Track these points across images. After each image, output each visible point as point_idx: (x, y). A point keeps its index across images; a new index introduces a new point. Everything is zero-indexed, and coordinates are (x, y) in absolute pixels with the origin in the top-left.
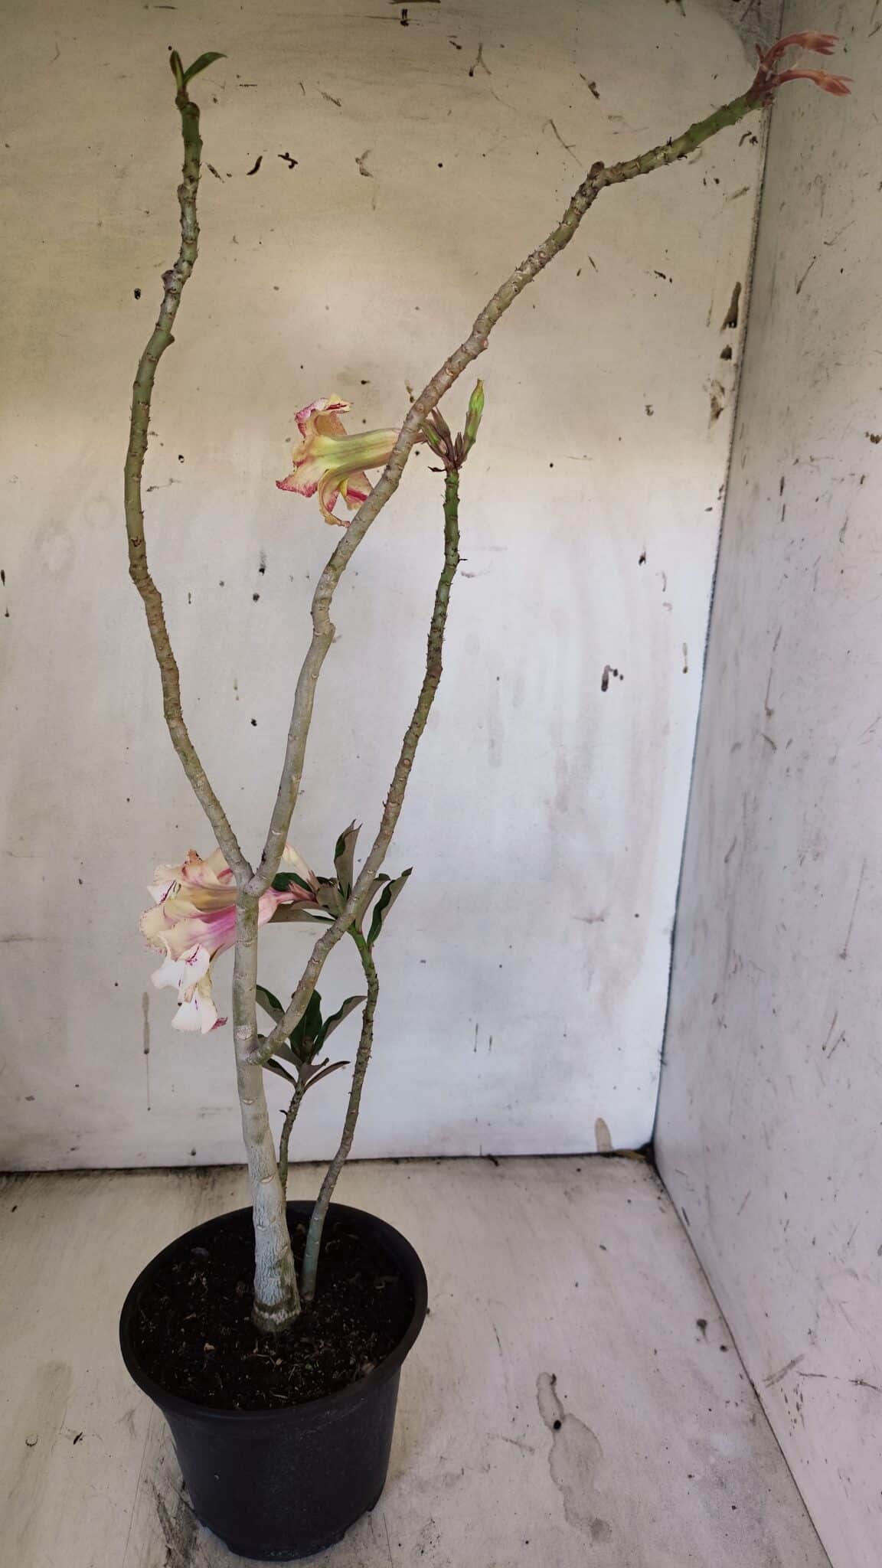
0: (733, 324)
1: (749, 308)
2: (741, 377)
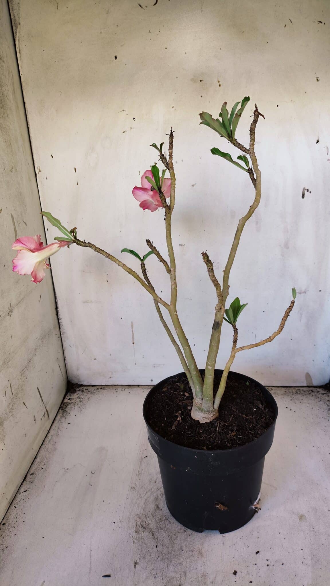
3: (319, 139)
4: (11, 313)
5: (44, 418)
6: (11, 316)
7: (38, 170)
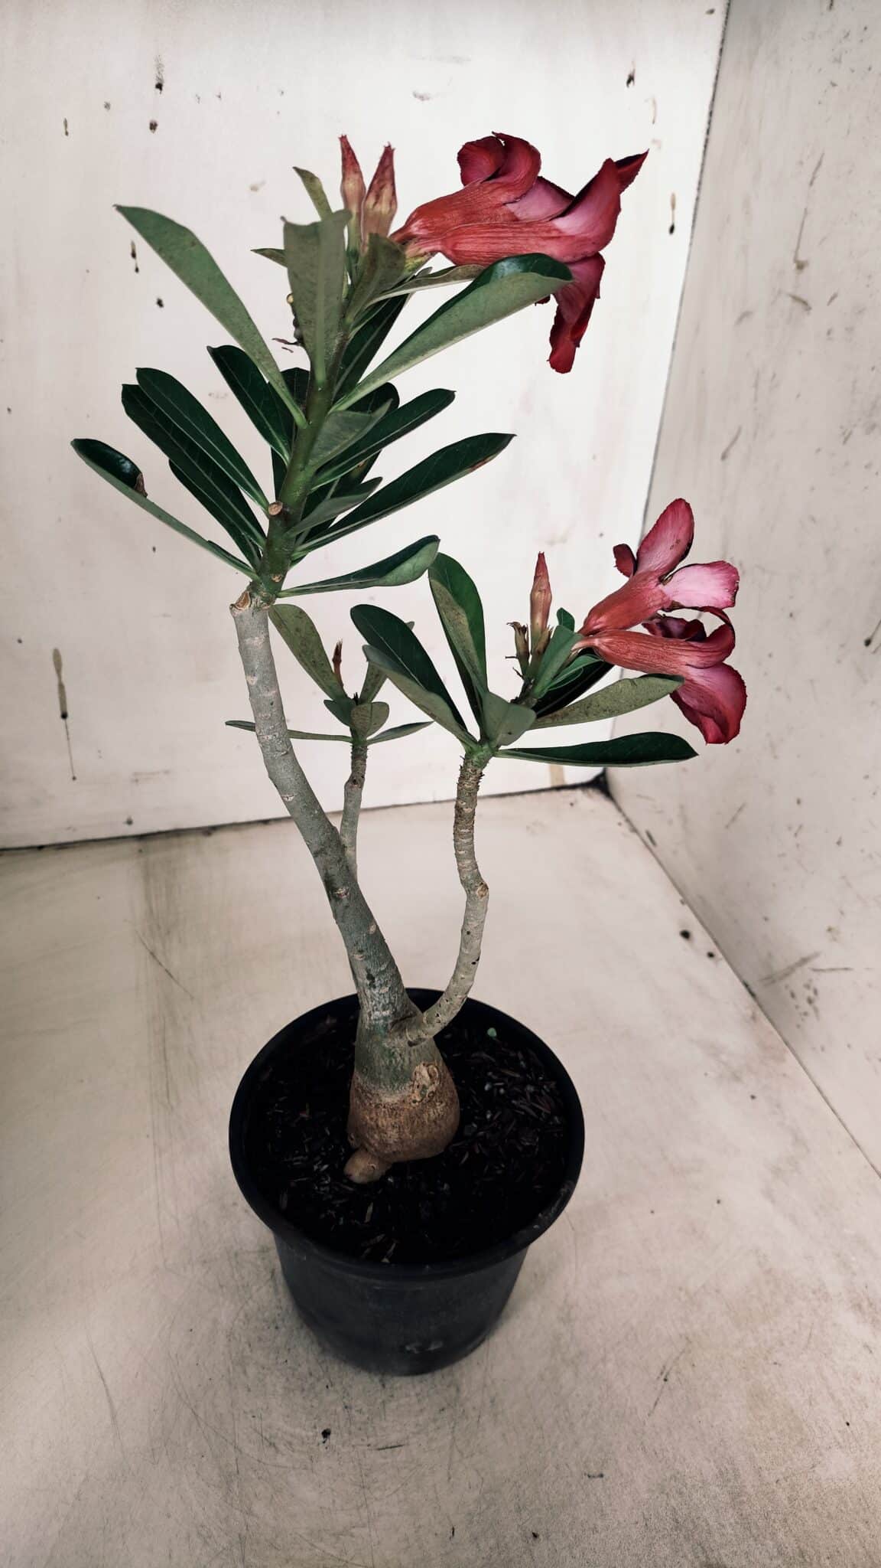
3: (634, 71)
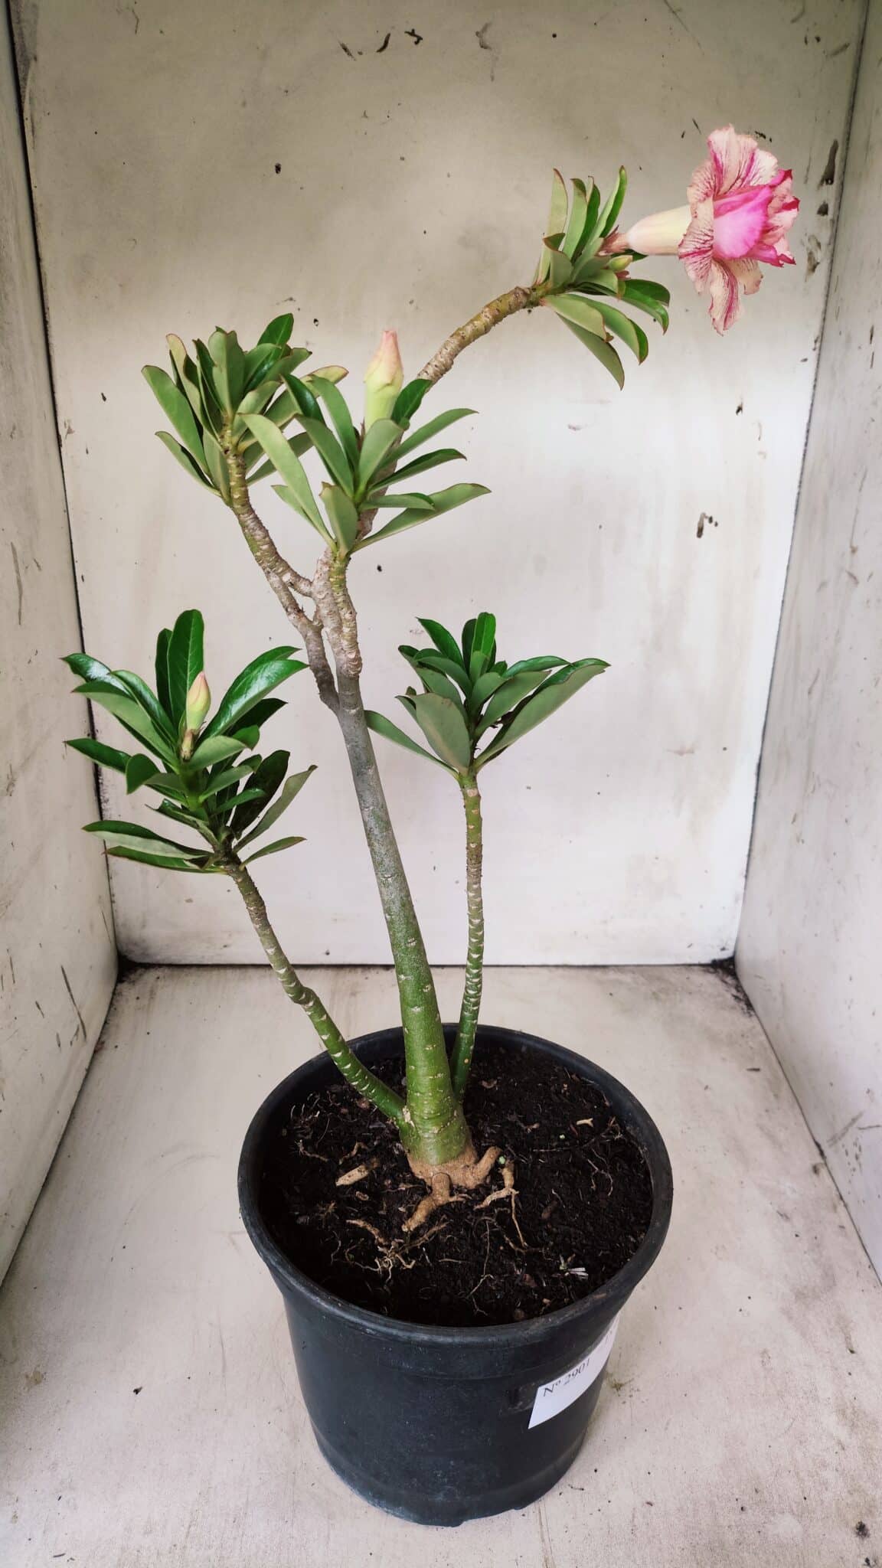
0: (830, 181)
1: (845, 165)
2: (836, 232)
4: (11, 790)
5: (77, 1039)
6: (13, 794)
7: (66, 430)
